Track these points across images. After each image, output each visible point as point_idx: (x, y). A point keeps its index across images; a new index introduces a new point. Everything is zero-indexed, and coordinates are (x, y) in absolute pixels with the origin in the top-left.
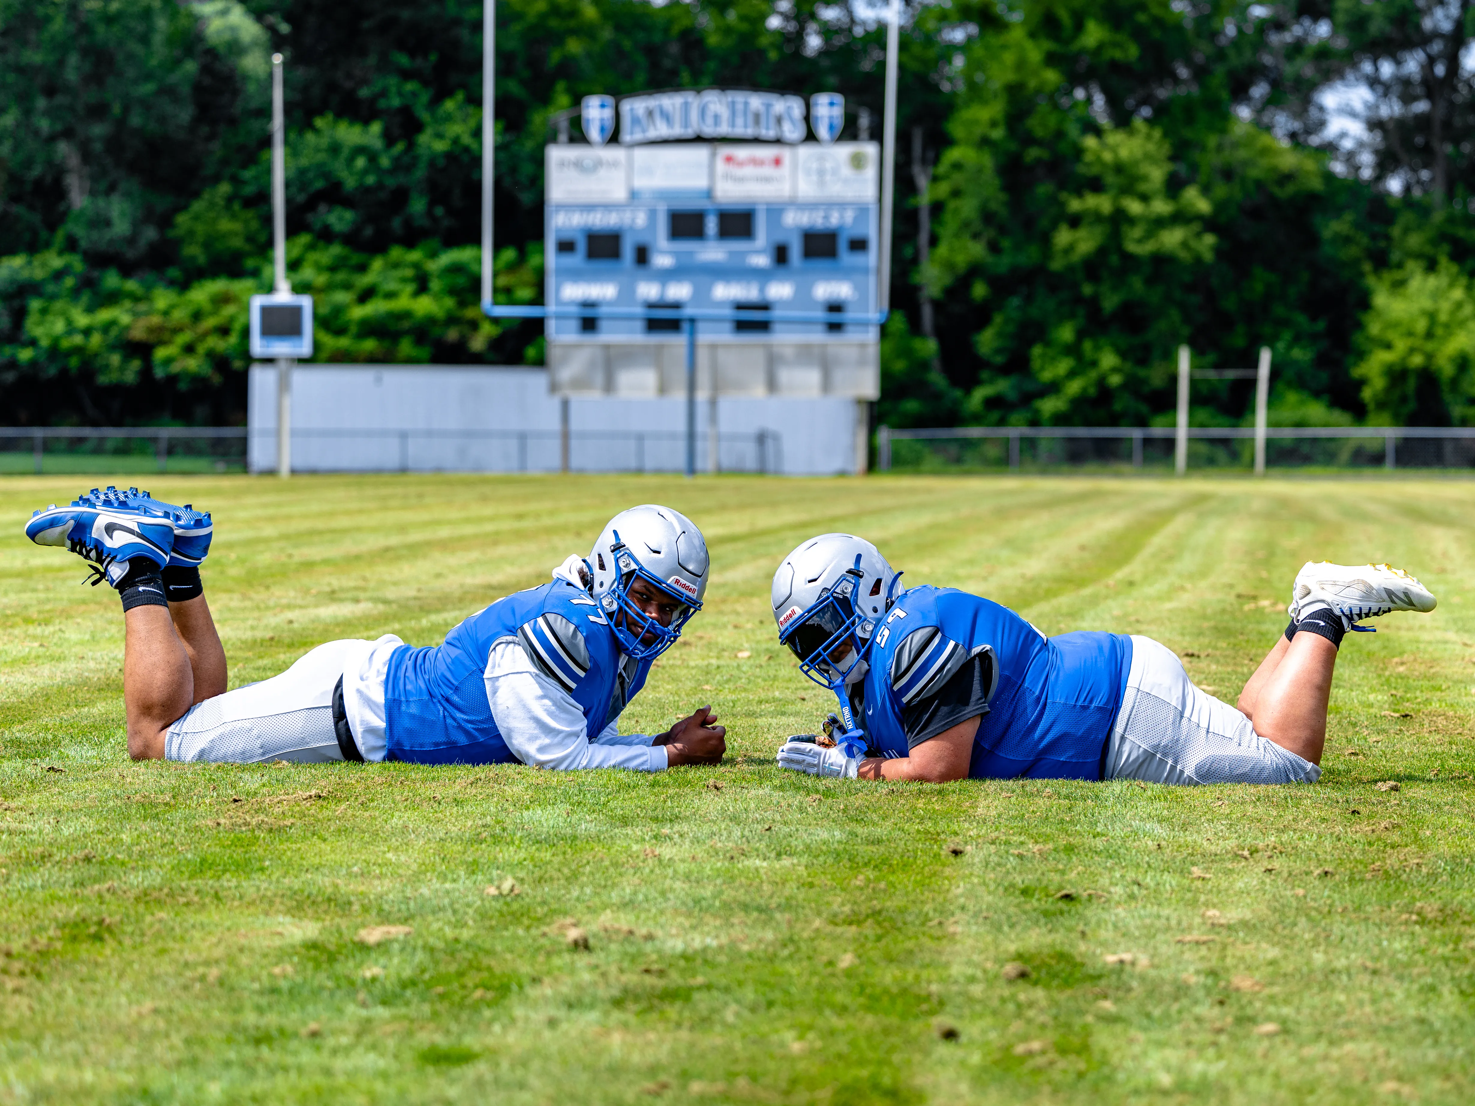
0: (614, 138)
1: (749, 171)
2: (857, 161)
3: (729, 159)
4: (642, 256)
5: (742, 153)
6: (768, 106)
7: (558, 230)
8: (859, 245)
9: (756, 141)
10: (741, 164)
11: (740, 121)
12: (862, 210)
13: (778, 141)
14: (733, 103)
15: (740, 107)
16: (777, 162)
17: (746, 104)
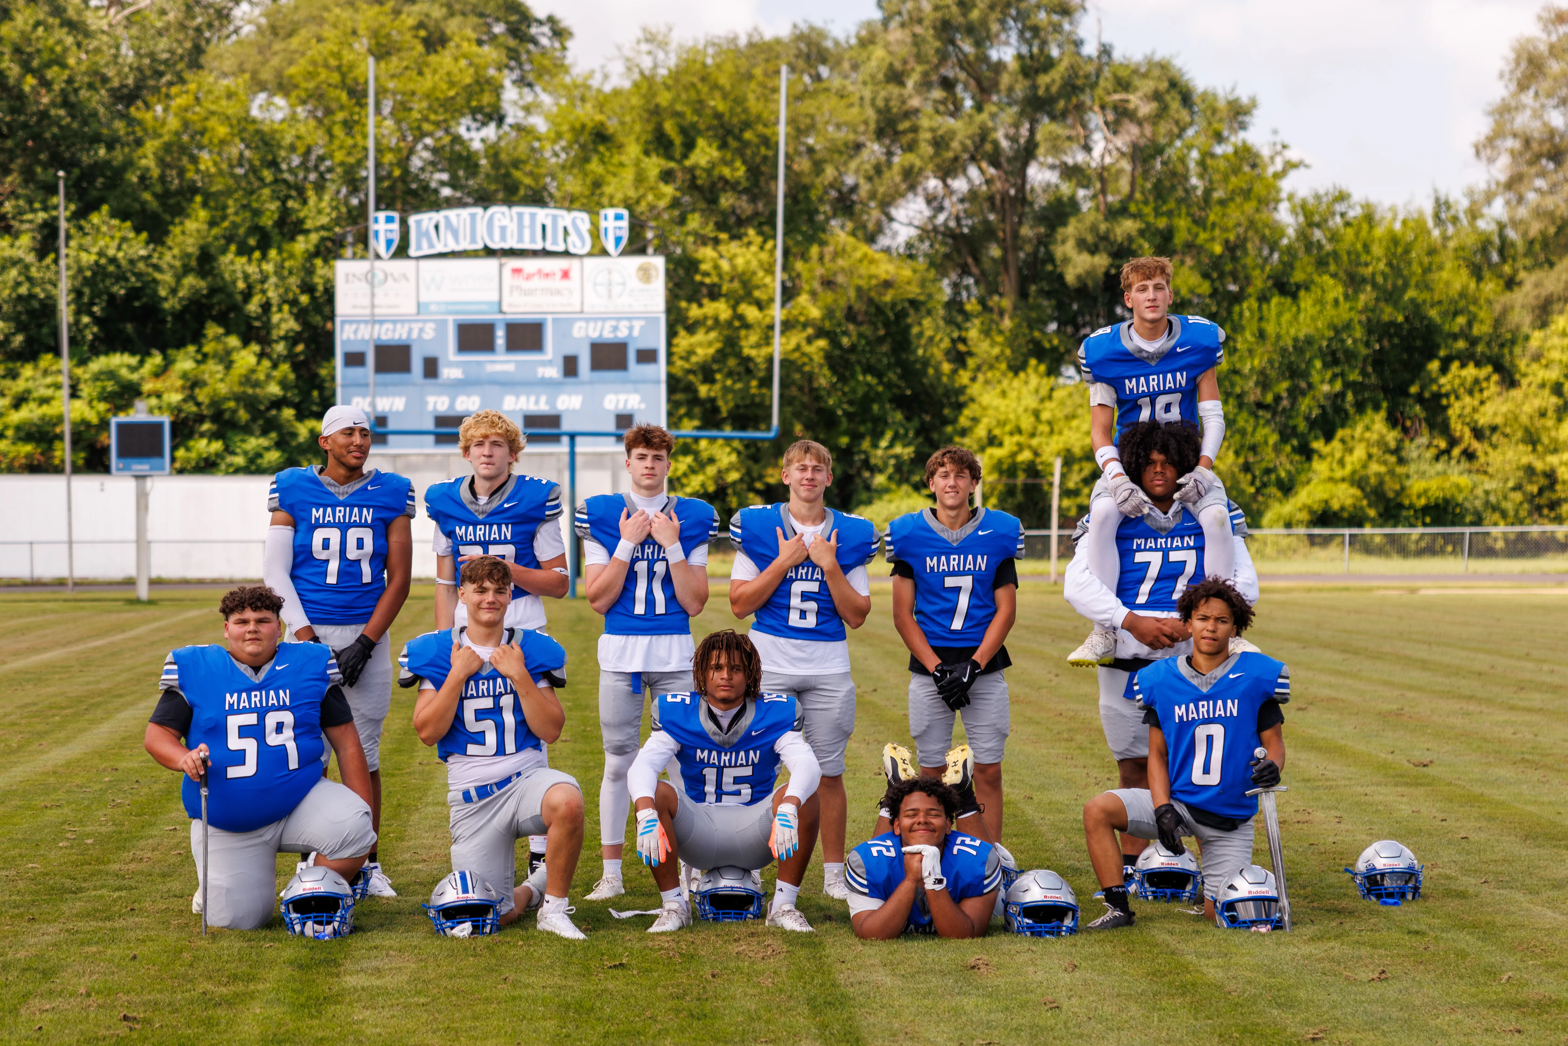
0: (401, 251)
1: (537, 283)
2: (645, 274)
3: (517, 271)
4: (431, 368)
5: (529, 265)
6: (555, 218)
7: (343, 342)
8: (647, 356)
9: (545, 253)
10: (529, 277)
11: (527, 233)
12: (651, 321)
13: (566, 254)
14: (520, 216)
15: (527, 220)
16: (566, 275)
17: (533, 216)
